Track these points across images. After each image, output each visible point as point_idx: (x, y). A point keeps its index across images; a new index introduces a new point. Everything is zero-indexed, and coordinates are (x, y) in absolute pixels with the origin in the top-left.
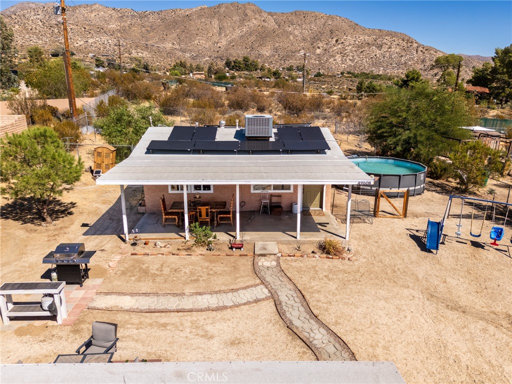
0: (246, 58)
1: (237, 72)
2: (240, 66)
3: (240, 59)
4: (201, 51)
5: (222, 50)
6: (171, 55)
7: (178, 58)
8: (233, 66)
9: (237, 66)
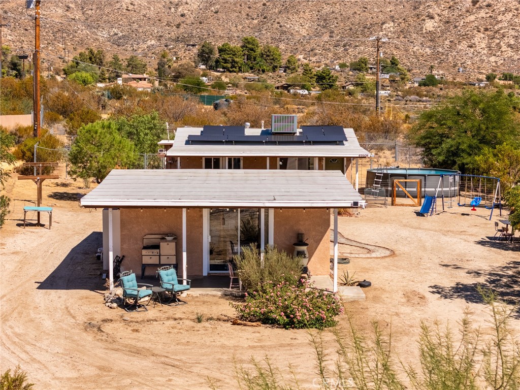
0: (249, 43)
1: (228, 73)
2: (236, 59)
3: (236, 45)
4: (135, 26)
5: (189, 22)
6: (65, 35)
7: (81, 42)
8: (217, 61)
9: (226, 61)
